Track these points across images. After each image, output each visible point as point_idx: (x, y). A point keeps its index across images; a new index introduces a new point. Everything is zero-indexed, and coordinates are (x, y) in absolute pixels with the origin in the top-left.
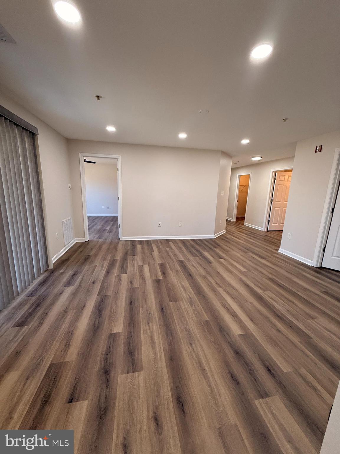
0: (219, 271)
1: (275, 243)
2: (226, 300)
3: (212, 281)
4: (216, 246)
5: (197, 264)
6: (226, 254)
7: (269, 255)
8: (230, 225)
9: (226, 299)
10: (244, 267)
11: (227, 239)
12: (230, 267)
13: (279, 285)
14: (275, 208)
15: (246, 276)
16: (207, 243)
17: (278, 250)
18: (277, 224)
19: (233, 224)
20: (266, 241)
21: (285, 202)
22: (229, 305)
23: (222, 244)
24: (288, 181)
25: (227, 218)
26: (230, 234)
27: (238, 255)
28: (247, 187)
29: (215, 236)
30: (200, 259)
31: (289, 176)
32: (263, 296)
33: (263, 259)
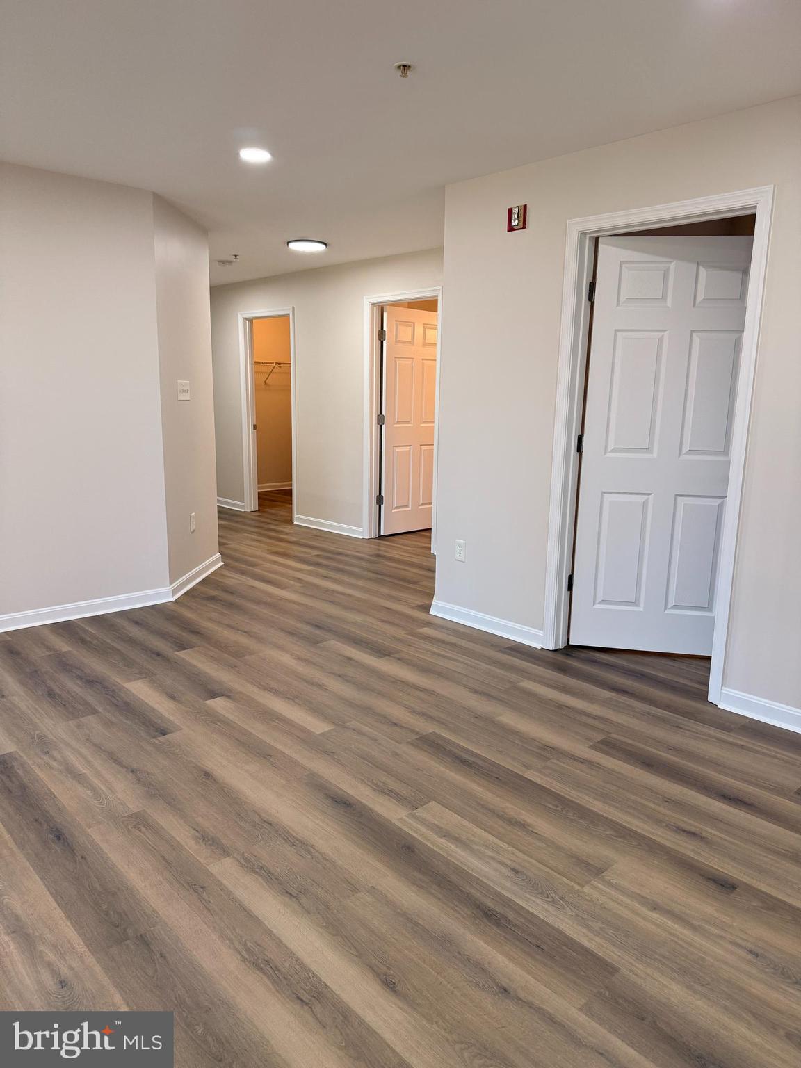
0: (209, 765)
1: (415, 583)
2: (257, 921)
3: (181, 833)
4: (186, 636)
5: (90, 758)
6: (232, 667)
7: (402, 634)
8: (237, 530)
9: (257, 913)
10: (317, 710)
11: (232, 593)
12: (259, 730)
13: (464, 762)
14: (397, 449)
15: (329, 754)
16: (135, 632)
17: (427, 608)
18: (407, 506)
19: (250, 525)
20: (382, 577)
21: (425, 422)
22: (279, 943)
23: (210, 625)
24: (425, 344)
25: (219, 501)
26: (243, 573)
27: (286, 659)
28: (283, 367)
29: (174, 592)
30: (108, 724)
31: (426, 327)
32: (413, 837)
33: (386, 655)
